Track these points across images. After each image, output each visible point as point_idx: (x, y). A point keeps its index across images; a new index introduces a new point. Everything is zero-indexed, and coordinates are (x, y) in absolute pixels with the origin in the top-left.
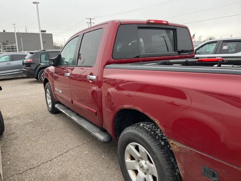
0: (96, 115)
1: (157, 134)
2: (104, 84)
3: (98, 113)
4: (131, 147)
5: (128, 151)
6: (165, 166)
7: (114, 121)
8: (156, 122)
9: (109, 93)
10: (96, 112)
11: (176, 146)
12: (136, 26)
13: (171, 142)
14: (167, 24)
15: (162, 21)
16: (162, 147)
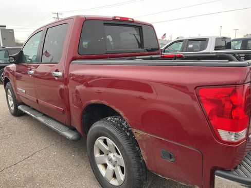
0: (64, 113)
1: (123, 126)
2: (70, 81)
3: (66, 111)
4: (99, 141)
5: (97, 146)
6: (131, 155)
7: (82, 118)
8: (121, 113)
9: (77, 91)
10: (64, 110)
11: (139, 134)
12: (102, 22)
13: (134, 131)
14: (133, 21)
15: (128, 18)
16: (128, 138)
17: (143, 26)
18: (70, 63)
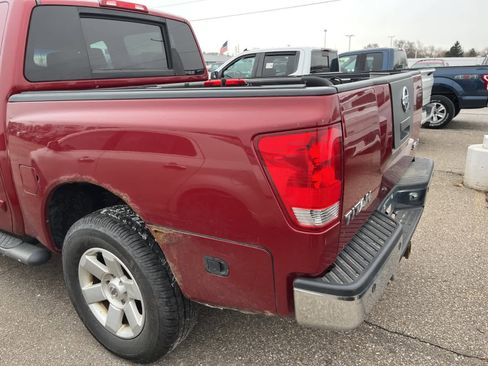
0: (6, 210)
1: (133, 223)
3: (10, 205)
4: (88, 258)
5: (83, 268)
6: (152, 276)
7: (46, 214)
8: (124, 198)
9: (33, 161)
10: (4, 203)
13: (153, 228)
14: (145, 12)
15: (134, 5)
16: (143, 244)
17: (168, 22)
18: (7, 99)
